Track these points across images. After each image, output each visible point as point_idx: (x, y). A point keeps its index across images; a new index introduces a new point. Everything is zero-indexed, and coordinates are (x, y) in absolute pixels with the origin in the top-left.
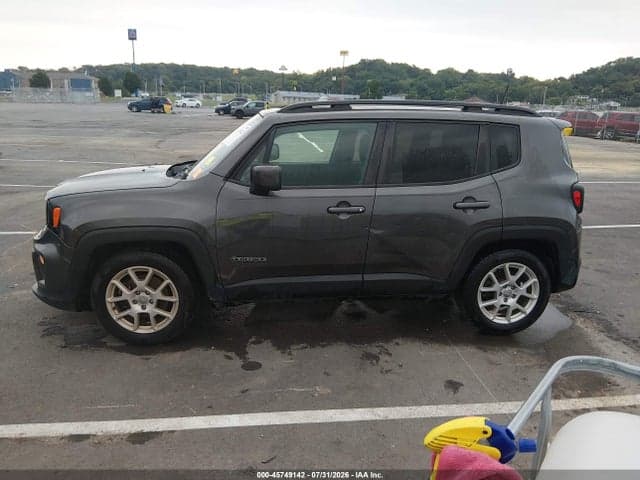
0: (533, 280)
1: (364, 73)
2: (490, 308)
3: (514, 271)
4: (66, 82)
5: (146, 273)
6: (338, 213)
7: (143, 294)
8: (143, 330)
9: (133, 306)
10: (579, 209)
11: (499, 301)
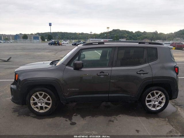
0: (163, 96)
1: (114, 33)
2: (150, 105)
3: (157, 93)
4: (32, 37)
5: (42, 94)
6: (100, 75)
7: (41, 100)
8: (41, 111)
9: (38, 104)
10: (177, 74)
11: (152, 103)
